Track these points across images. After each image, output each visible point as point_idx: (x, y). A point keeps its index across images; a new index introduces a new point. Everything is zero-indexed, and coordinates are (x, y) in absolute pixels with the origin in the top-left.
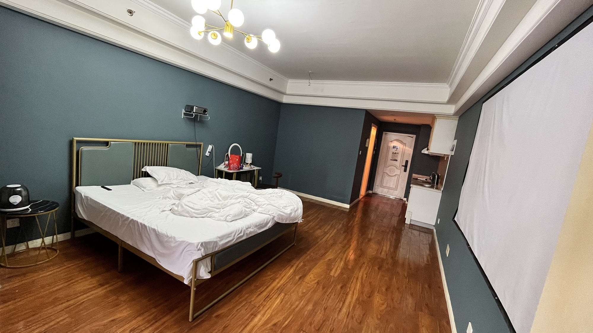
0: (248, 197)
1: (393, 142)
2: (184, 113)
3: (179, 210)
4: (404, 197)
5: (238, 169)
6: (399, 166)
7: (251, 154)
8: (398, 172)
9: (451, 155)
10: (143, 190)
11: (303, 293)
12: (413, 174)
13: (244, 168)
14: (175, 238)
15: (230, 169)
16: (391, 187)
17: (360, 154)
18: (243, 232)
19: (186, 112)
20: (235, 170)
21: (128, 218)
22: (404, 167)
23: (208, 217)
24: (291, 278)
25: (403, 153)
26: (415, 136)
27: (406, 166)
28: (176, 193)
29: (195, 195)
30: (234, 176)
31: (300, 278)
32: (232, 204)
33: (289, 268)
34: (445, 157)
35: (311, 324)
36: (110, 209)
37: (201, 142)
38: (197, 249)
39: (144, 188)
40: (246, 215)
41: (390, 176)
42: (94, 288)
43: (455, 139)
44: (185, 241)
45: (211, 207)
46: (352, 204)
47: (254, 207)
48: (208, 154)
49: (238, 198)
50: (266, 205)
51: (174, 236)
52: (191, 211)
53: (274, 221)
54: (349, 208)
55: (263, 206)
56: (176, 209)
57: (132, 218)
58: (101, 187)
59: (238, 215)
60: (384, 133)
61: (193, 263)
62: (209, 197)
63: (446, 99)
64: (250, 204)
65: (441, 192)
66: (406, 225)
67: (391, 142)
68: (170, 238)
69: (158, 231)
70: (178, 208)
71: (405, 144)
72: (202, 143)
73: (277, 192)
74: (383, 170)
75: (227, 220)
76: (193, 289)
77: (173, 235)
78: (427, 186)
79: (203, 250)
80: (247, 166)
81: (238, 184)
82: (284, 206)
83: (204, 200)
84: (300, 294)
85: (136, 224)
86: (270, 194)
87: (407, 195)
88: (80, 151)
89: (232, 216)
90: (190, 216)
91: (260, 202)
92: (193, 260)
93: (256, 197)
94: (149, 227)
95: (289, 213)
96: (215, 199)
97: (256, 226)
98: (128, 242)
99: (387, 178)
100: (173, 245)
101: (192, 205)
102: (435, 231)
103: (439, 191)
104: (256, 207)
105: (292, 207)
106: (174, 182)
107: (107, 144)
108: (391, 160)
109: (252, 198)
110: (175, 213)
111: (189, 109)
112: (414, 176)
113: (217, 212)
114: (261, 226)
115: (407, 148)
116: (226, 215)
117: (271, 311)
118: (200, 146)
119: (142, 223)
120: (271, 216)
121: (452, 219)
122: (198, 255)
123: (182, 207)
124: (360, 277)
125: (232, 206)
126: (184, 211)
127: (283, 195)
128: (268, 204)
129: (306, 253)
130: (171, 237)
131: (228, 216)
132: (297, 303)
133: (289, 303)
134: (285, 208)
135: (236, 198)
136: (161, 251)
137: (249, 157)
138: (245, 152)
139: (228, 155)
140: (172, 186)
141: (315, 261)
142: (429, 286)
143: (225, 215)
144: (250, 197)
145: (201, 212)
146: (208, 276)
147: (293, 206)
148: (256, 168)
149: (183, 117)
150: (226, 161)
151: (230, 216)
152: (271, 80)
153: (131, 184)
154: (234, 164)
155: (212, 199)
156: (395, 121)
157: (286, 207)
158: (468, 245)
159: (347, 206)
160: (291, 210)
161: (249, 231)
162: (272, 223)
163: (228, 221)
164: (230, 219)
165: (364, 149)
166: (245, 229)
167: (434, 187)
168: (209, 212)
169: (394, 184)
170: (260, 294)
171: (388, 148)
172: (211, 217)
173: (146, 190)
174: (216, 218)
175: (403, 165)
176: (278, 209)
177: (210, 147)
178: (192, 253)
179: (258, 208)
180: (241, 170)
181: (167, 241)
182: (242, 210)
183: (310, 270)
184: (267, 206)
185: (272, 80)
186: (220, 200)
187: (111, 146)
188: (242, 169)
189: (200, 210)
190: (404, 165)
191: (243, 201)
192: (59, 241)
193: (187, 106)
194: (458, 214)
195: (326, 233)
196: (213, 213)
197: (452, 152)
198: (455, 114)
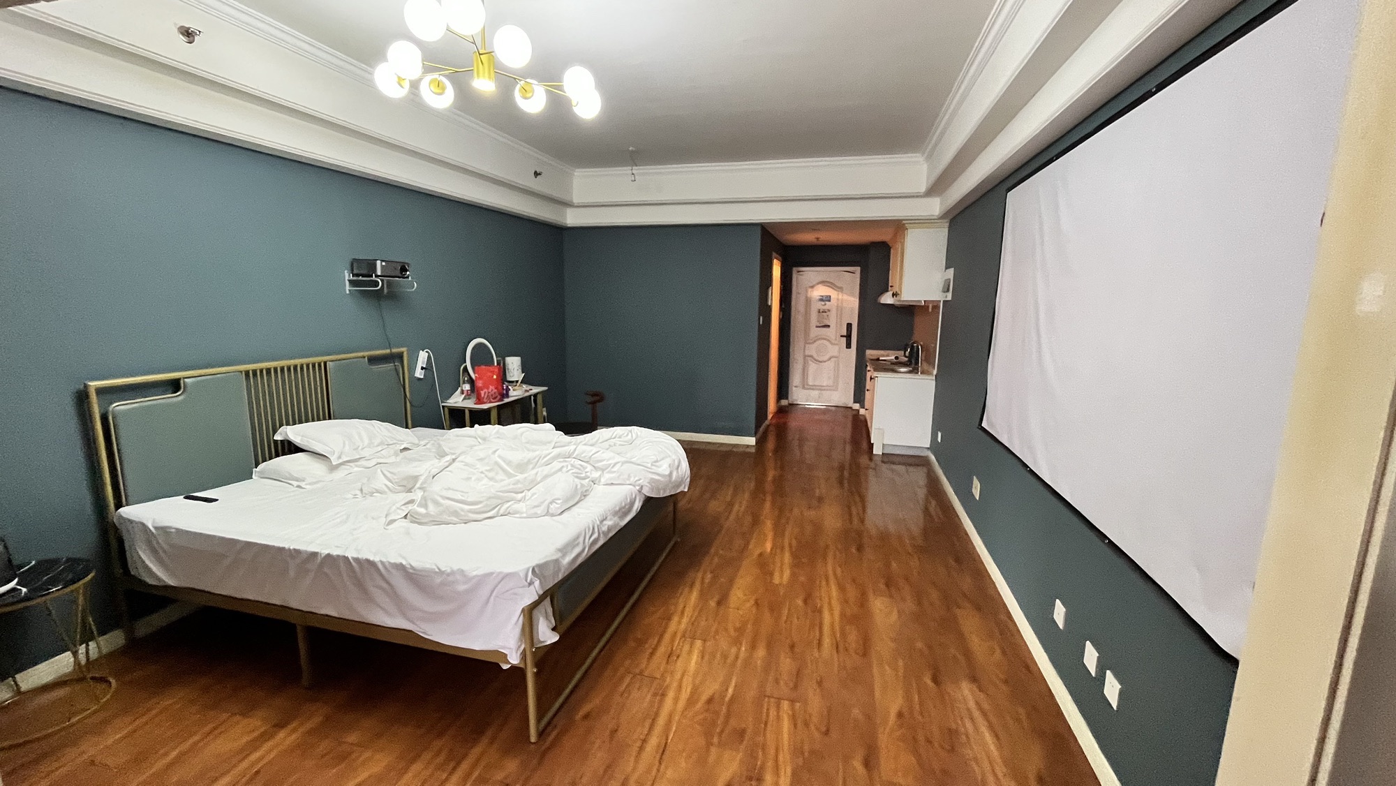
0: (574, 456)
1: (815, 288)
2: (352, 282)
3: (432, 513)
4: (855, 402)
5: (499, 397)
6: (834, 338)
7: (519, 358)
8: (833, 350)
9: (945, 302)
10: (299, 487)
11: (736, 630)
12: (867, 351)
13: (511, 393)
14: (462, 571)
15: (480, 401)
16: (824, 385)
17: (761, 323)
18: (596, 530)
19: (355, 278)
20: (493, 401)
21: (315, 554)
22: (845, 339)
23: (502, 515)
24: (701, 609)
25: (840, 309)
26: (859, 268)
27: (848, 337)
28: (395, 477)
29: (450, 471)
30: (494, 415)
31: (719, 603)
32: (546, 477)
33: (687, 590)
34: (928, 307)
35: (777, 681)
36: (249, 545)
37: (402, 347)
38: (527, 584)
39: (297, 480)
40: (584, 495)
41: (820, 362)
42: (265, 737)
43: (946, 268)
44: (492, 573)
45: (500, 492)
46: (758, 435)
47: (591, 474)
48: (421, 374)
49: (550, 462)
50: (620, 464)
51: (458, 567)
52: (462, 510)
53: (644, 496)
54: (754, 444)
55: (613, 467)
56: (422, 510)
57: (325, 552)
58: (185, 498)
59: (572, 497)
60: (795, 269)
61: (522, 616)
62: (482, 472)
63: (923, 189)
64: (582, 468)
65: (934, 378)
66: (875, 458)
67: (812, 287)
68: (448, 575)
69: (411, 565)
70: (427, 509)
71: (840, 289)
72: (404, 349)
73: (621, 433)
74: (804, 351)
75: (550, 511)
76: (530, 672)
77: (455, 568)
78: (903, 370)
79: (537, 583)
80: (516, 388)
81: (528, 431)
82: (653, 460)
83: (473, 479)
84: (732, 633)
85: (342, 564)
86: (607, 440)
87: (859, 395)
88: (110, 418)
89: (561, 501)
90: (462, 521)
91: (604, 460)
92: (523, 610)
93: (592, 450)
94: (381, 561)
95: (667, 473)
96: (497, 473)
97: (615, 513)
98: (323, 612)
99: (812, 367)
100: (461, 588)
101: (459, 496)
102: (933, 458)
103: (930, 377)
104: (596, 475)
105: (668, 461)
106: (366, 453)
107: (175, 385)
108: (817, 327)
109: (583, 456)
110: (423, 521)
111: (363, 271)
112: (870, 353)
113: (520, 501)
114: (623, 512)
115: (845, 297)
116: (546, 503)
117: (691, 679)
118: (400, 357)
119: (360, 557)
120: (634, 486)
121: (977, 425)
122: (530, 596)
123: (436, 503)
124: (830, 572)
125: (549, 480)
126: (444, 512)
127: (634, 437)
128: (623, 463)
129: (707, 552)
130: (453, 573)
131: (551, 503)
132: (734, 650)
133: (718, 656)
134: (657, 464)
135: (546, 461)
136: (431, 610)
137: (514, 364)
138: (502, 356)
139: (466, 369)
140: (362, 462)
141: (732, 564)
142: (957, 560)
143: (542, 503)
144: (577, 455)
145: (484, 507)
146: (553, 638)
147: (670, 456)
148: (535, 390)
149: (350, 290)
150: (464, 383)
151: (556, 503)
152: (537, 174)
153: (253, 476)
154: (488, 389)
155: (491, 475)
156: (819, 243)
157: (657, 461)
158: (1025, 466)
159: (751, 441)
160: (670, 466)
161: (606, 526)
162: (640, 501)
163: (553, 515)
164: (558, 508)
165: (765, 310)
166: (598, 523)
167: (918, 370)
168: (502, 504)
169: (829, 378)
170: (652, 654)
171: (808, 301)
172: (509, 513)
173: (306, 484)
174: (522, 513)
175: (843, 334)
176: (646, 469)
177: (423, 356)
178: (515, 594)
179: (600, 476)
180: (506, 400)
181: (443, 584)
182: (577, 486)
183: (731, 582)
184: (621, 466)
185: (540, 174)
186: (511, 474)
187: (189, 389)
188: (507, 396)
189: (481, 502)
190: (845, 334)
191: (567, 466)
192: (105, 651)
193: (354, 263)
194: (987, 414)
195: (731, 505)
196: (513, 505)
197: (948, 294)
198: (942, 217)
